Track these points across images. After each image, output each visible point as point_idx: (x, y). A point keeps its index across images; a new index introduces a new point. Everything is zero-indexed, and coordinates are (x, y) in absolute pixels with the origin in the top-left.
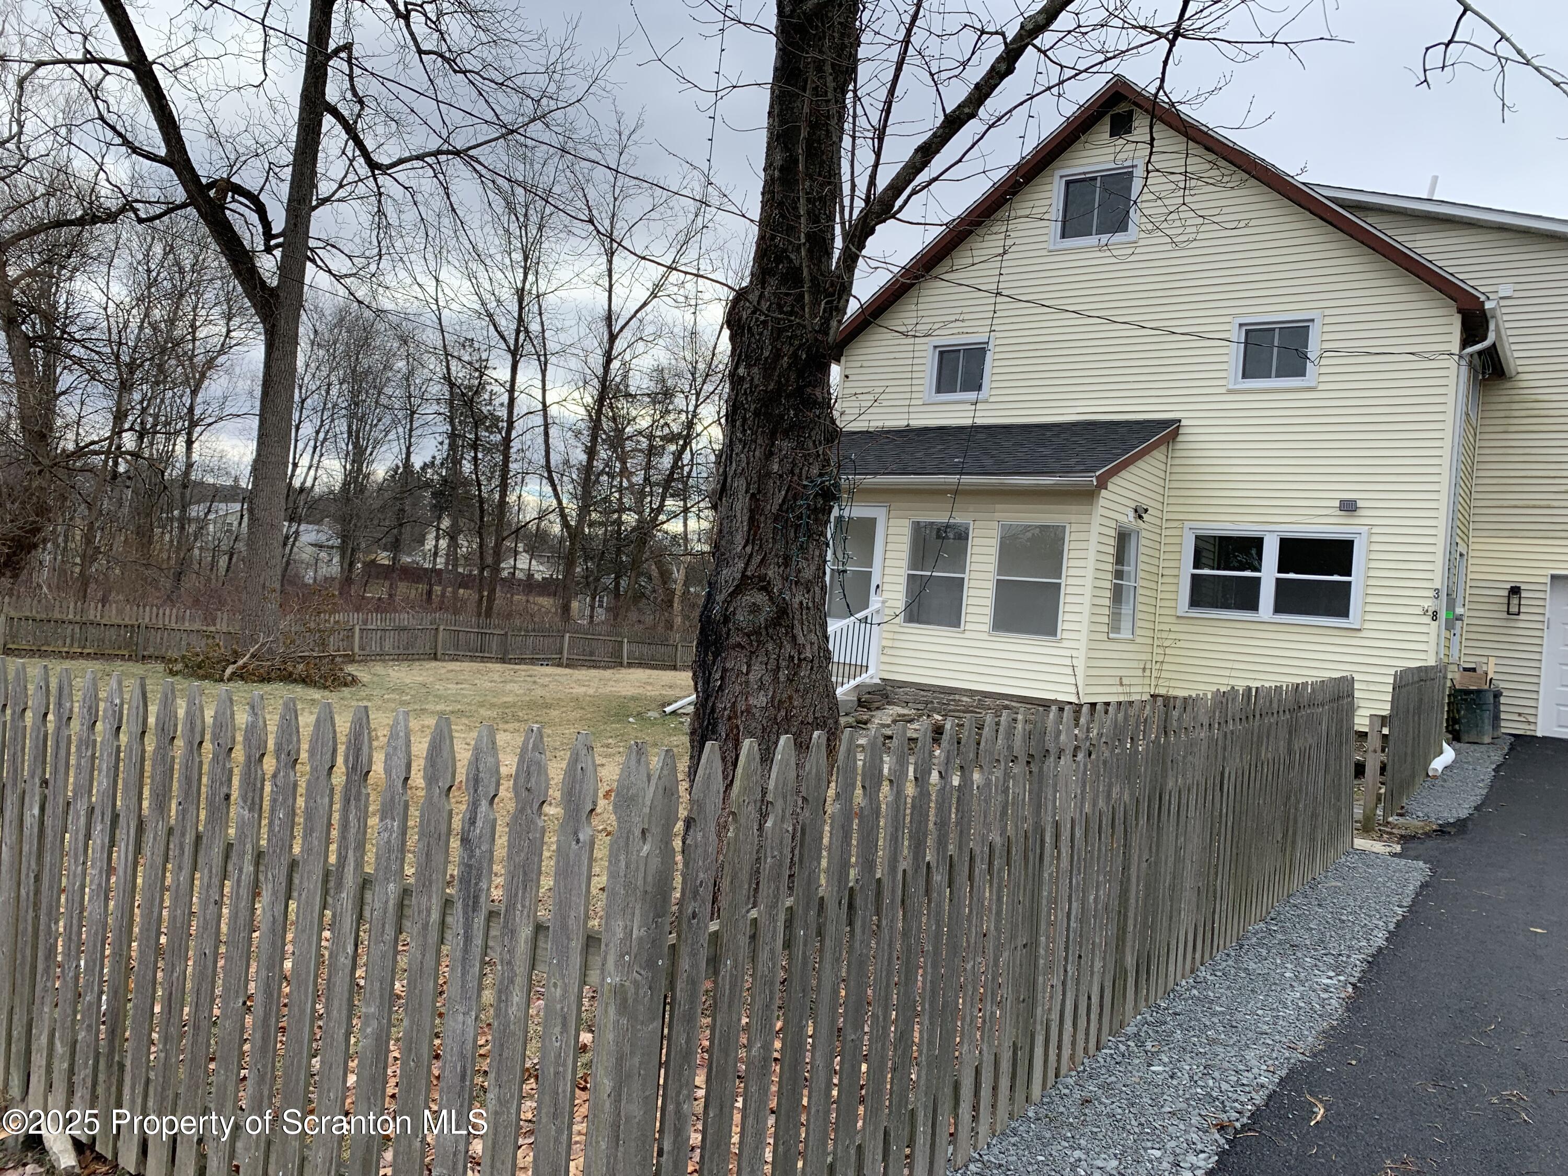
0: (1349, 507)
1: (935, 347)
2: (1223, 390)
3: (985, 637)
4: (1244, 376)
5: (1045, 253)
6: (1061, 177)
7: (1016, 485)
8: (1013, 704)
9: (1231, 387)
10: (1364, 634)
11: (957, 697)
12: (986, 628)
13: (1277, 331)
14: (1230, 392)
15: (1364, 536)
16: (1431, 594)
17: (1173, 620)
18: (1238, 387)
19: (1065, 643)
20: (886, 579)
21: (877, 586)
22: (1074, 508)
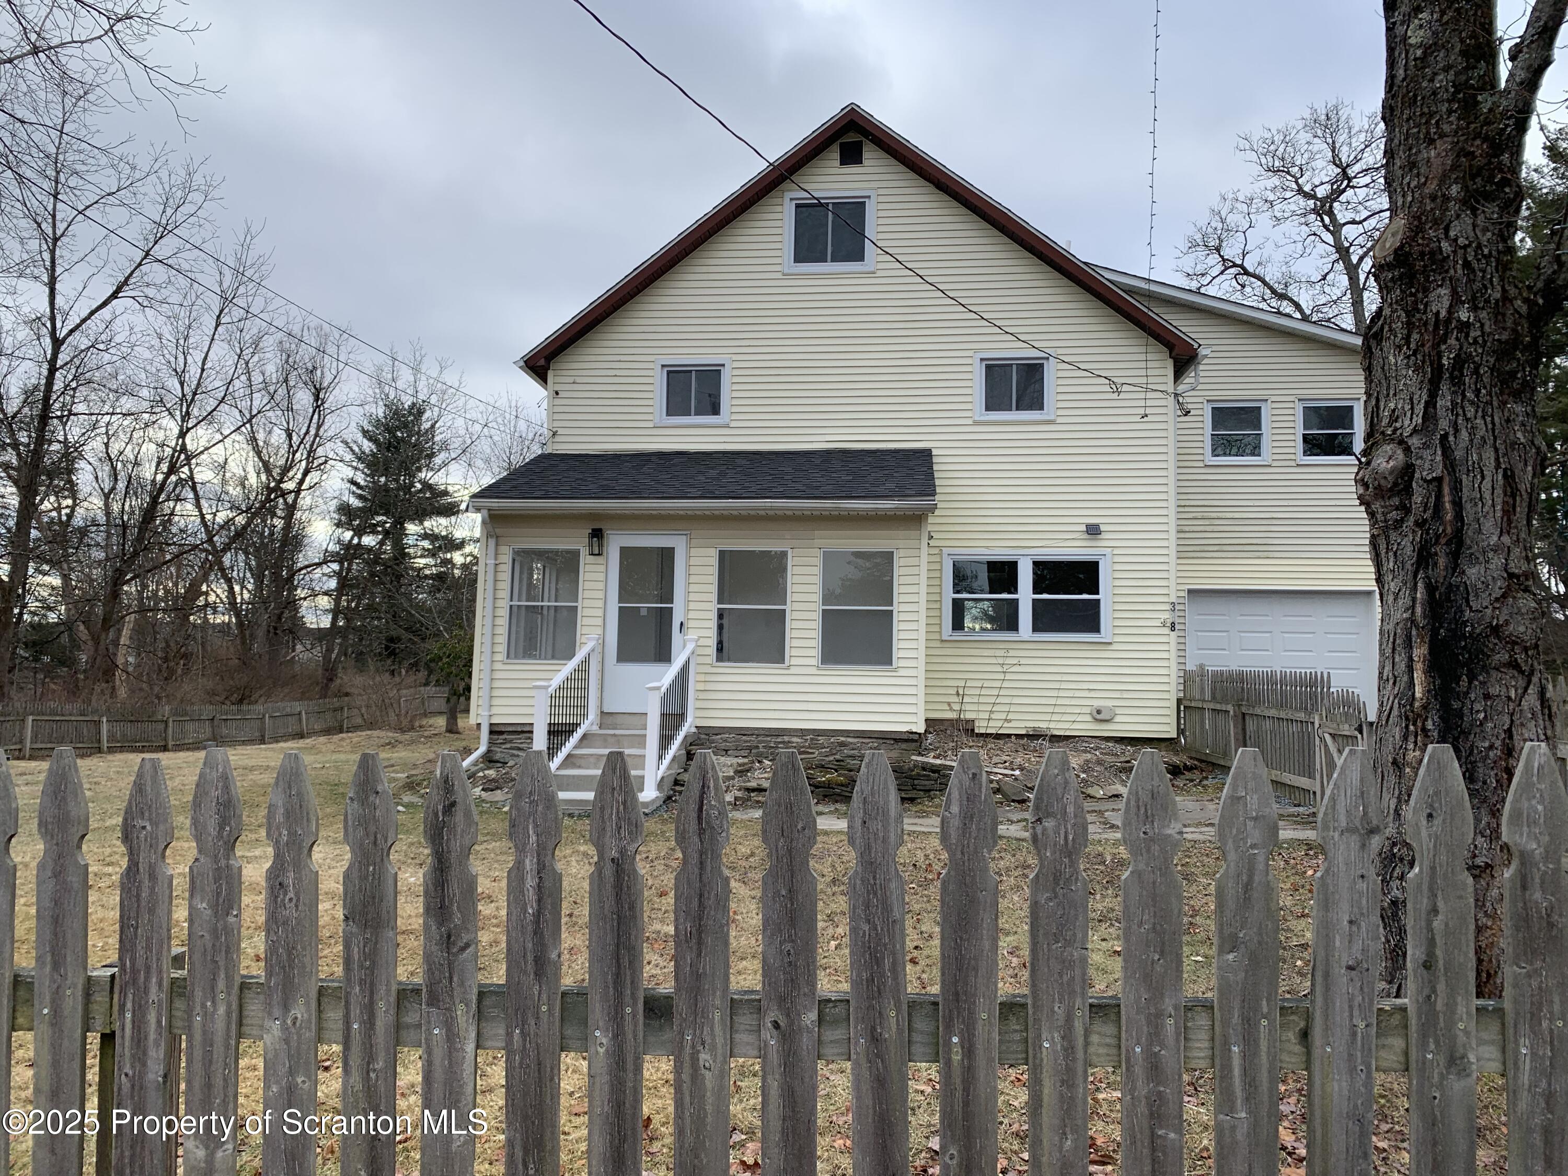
0: (1093, 531)
1: (663, 366)
2: (970, 422)
3: (814, 671)
4: (987, 409)
5: (779, 276)
6: (791, 199)
8: (850, 740)
9: (977, 418)
10: (1114, 647)
11: (786, 739)
12: (814, 662)
13: (1014, 367)
14: (976, 423)
15: (1109, 557)
16: (1169, 607)
17: (938, 644)
18: (982, 418)
19: (902, 672)
20: (691, 615)
21: (682, 624)
22: (901, 533)
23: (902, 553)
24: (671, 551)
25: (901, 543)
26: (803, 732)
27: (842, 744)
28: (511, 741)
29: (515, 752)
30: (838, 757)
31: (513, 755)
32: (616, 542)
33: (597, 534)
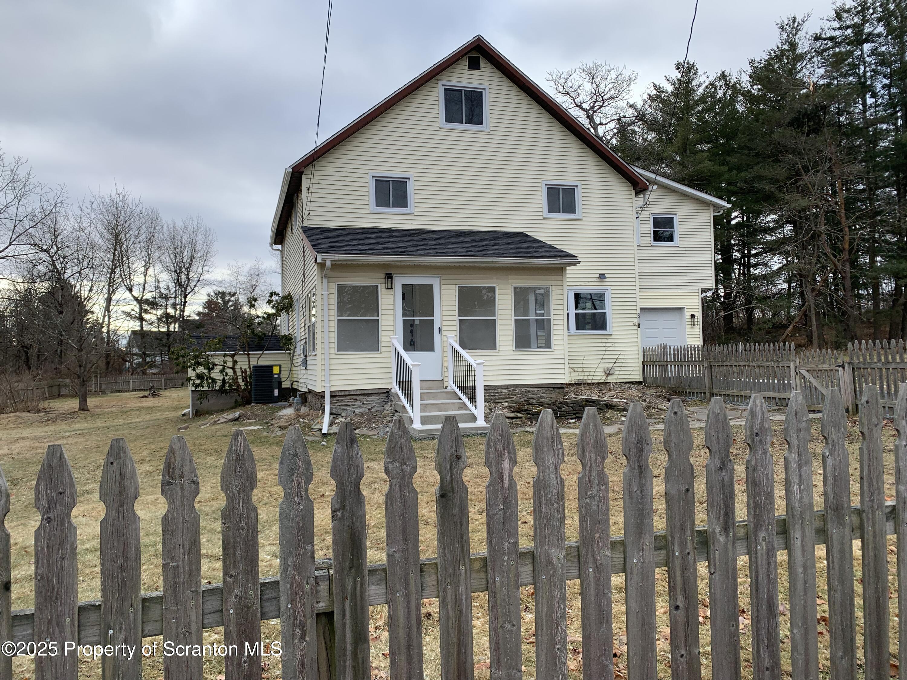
0: (602, 277)
1: (372, 177)
2: (542, 218)
3: (512, 353)
4: (549, 211)
5: (437, 128)
6: (442, 85)
7: (534, 264)
9: (545, 216)
10: (613, 337)
11: (499, 390)
12: (511, 348)
13: (561, 190)
14: (545, 219)
15: (608, 290)
16: (636, 316)
18: (549, 216)
19: (556, 352)
20: (445, 323)
21: (439, 328)
22: (553, 277)
23: (553, 288)
24: (431, 286)
25: (553, 282)
26: (507, 387)
27: (528, 392)
28: (341, 401)
29: (345, 408)
30: (526, 399)
31: (344, 409)
32: (399, 281)
33: (389, 276)
